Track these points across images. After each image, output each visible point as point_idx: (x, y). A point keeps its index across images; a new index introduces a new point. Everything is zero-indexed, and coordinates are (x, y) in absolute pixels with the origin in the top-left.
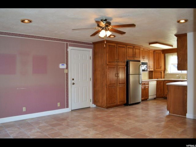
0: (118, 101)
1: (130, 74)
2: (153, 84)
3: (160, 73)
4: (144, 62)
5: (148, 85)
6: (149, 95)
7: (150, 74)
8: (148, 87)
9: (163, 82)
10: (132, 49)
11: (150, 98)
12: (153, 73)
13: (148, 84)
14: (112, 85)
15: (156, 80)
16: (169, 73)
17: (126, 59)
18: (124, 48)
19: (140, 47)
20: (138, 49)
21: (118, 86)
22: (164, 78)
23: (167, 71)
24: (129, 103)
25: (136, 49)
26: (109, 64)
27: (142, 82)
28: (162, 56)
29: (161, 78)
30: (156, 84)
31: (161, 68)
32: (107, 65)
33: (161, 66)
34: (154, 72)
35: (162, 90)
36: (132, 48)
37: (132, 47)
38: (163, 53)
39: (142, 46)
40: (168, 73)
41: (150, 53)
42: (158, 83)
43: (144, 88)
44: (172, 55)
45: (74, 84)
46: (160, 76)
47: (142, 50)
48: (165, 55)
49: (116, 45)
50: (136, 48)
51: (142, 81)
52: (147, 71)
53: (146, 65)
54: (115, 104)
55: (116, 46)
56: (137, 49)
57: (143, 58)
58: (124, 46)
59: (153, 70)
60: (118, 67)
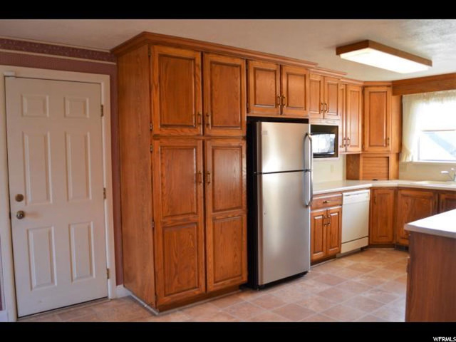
0: (210, 279)
1: (261, 173)
2: (357, 201)
3: (385, 160)
4: (324, 123)
5: (341, 205)
6: (343, 241)
7: (351, 166)
8: (340, 213)
9: (392, 193)
10: (272, 75)
11: (345, 249)
12: (361, 160)
13: (340, 201)
14: (179, 218)
15: (370, 185)
16: (415, 160)
17: (245, 115)
18: (237, 70)
19: (307, 68)
20: (301, 75)
21: (210, 222)
22: (397, 178)
23: (408, 154)
24: (259, 284)
25: (288, 75)
26: (165, 132)
27: (312, 196)
28: (393, 102)
29: (388, 178)
30: (369, 199)
31: (387, 144)
32: (156, 137)
33: (387, 139)
34: (364, 157)
35: (390, 222)
36: (275, 71)
37: (273, 67)
38: (394, 94)
39: (316, 64)
40: (410, 160)
41: (349, 93)
42: (376, 197)
43: (323, 219)
44: (427, 98)
45: (22, 215)
46: (384, 170)
47: (318, 79)
48: (401, 98)
49: (199, 55)
50: (291, 71)
51: (314, 193)
52: (336, 155)
53: (333, 136)
54: (197, 292)
55: (198, 61)
56: (294, 74)
57: (320, 111)
58: (238, 62)
59: (358, 150)
60: (209, 145)
